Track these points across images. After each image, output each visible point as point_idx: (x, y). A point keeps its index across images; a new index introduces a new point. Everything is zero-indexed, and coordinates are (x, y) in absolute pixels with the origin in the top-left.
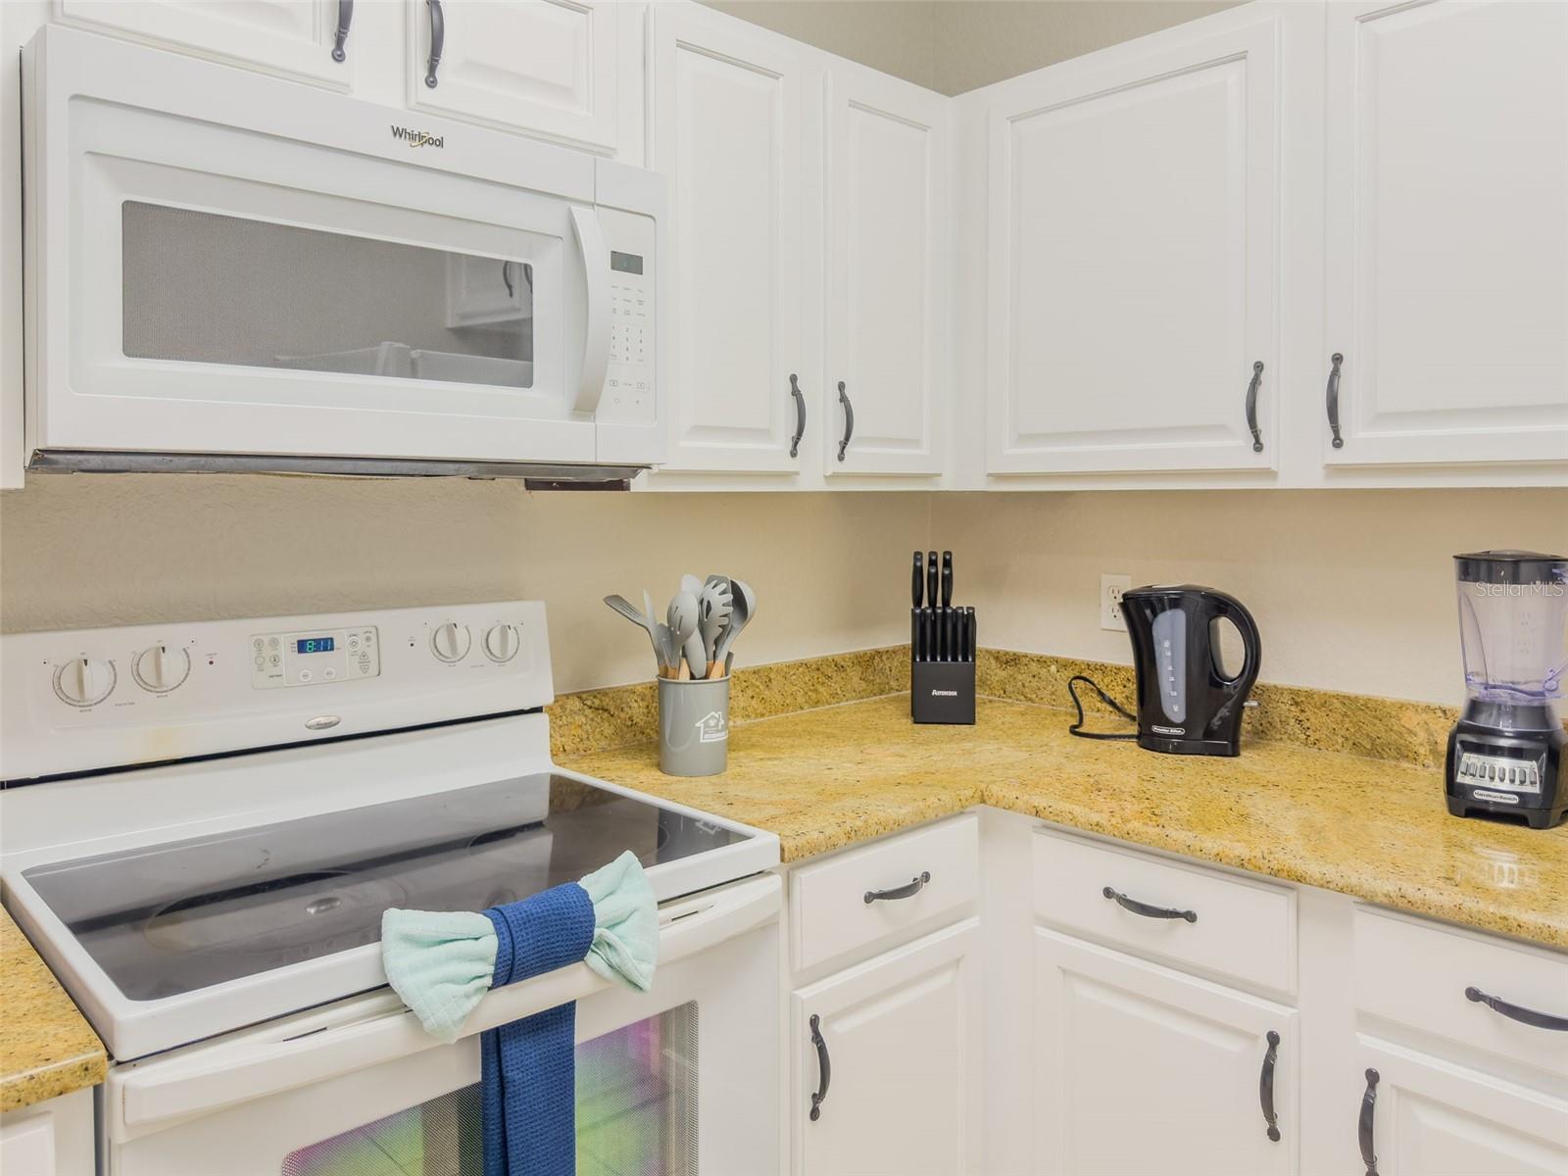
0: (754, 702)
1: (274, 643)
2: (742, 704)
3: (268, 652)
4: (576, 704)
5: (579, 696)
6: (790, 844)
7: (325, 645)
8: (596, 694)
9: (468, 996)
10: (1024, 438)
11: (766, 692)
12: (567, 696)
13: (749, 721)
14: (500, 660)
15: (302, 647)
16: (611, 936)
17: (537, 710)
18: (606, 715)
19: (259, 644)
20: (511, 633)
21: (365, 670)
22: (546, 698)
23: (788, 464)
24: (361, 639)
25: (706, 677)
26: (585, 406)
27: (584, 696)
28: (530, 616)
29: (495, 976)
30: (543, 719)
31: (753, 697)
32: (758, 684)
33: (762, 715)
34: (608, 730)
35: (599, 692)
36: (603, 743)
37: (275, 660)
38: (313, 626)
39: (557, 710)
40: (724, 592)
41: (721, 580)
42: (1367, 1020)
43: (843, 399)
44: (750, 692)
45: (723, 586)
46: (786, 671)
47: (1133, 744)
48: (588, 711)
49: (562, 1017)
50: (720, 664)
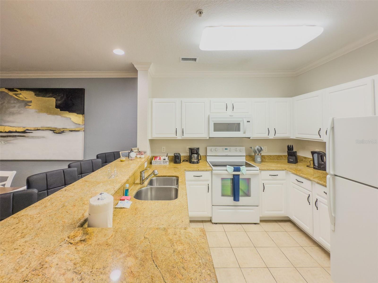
0: (269, 158)
1: (223, 149)
2: (267, 158)
5: (249, 155)
6: (260, 169)
7: (227, 149)
8: (250, 155)
10: (299, 134)
11: (271, 158)
14: (241, 151)
15: (225, 149)
17: (244, 156)
18: (251, 157)
19: (222, 149)
20: (241, 149)
21: (230, 151)
22: (245, 155)
23: (268, 136)
24: (229, 149)
25: (259, 155)
26: (244, 133)
28: (243, 148)
30: (245, 157)
33: (270, 160)
34: (252, 159)
37: (223, 150)
38: (226, 148)
39: (246, 156)
40: (260, 148)
42: (318, 195)
43: (275, 130)
46: (273, 156)
47: (313, 168)
48: (249, 157)
49: (239, 175)
50: (260, 154)
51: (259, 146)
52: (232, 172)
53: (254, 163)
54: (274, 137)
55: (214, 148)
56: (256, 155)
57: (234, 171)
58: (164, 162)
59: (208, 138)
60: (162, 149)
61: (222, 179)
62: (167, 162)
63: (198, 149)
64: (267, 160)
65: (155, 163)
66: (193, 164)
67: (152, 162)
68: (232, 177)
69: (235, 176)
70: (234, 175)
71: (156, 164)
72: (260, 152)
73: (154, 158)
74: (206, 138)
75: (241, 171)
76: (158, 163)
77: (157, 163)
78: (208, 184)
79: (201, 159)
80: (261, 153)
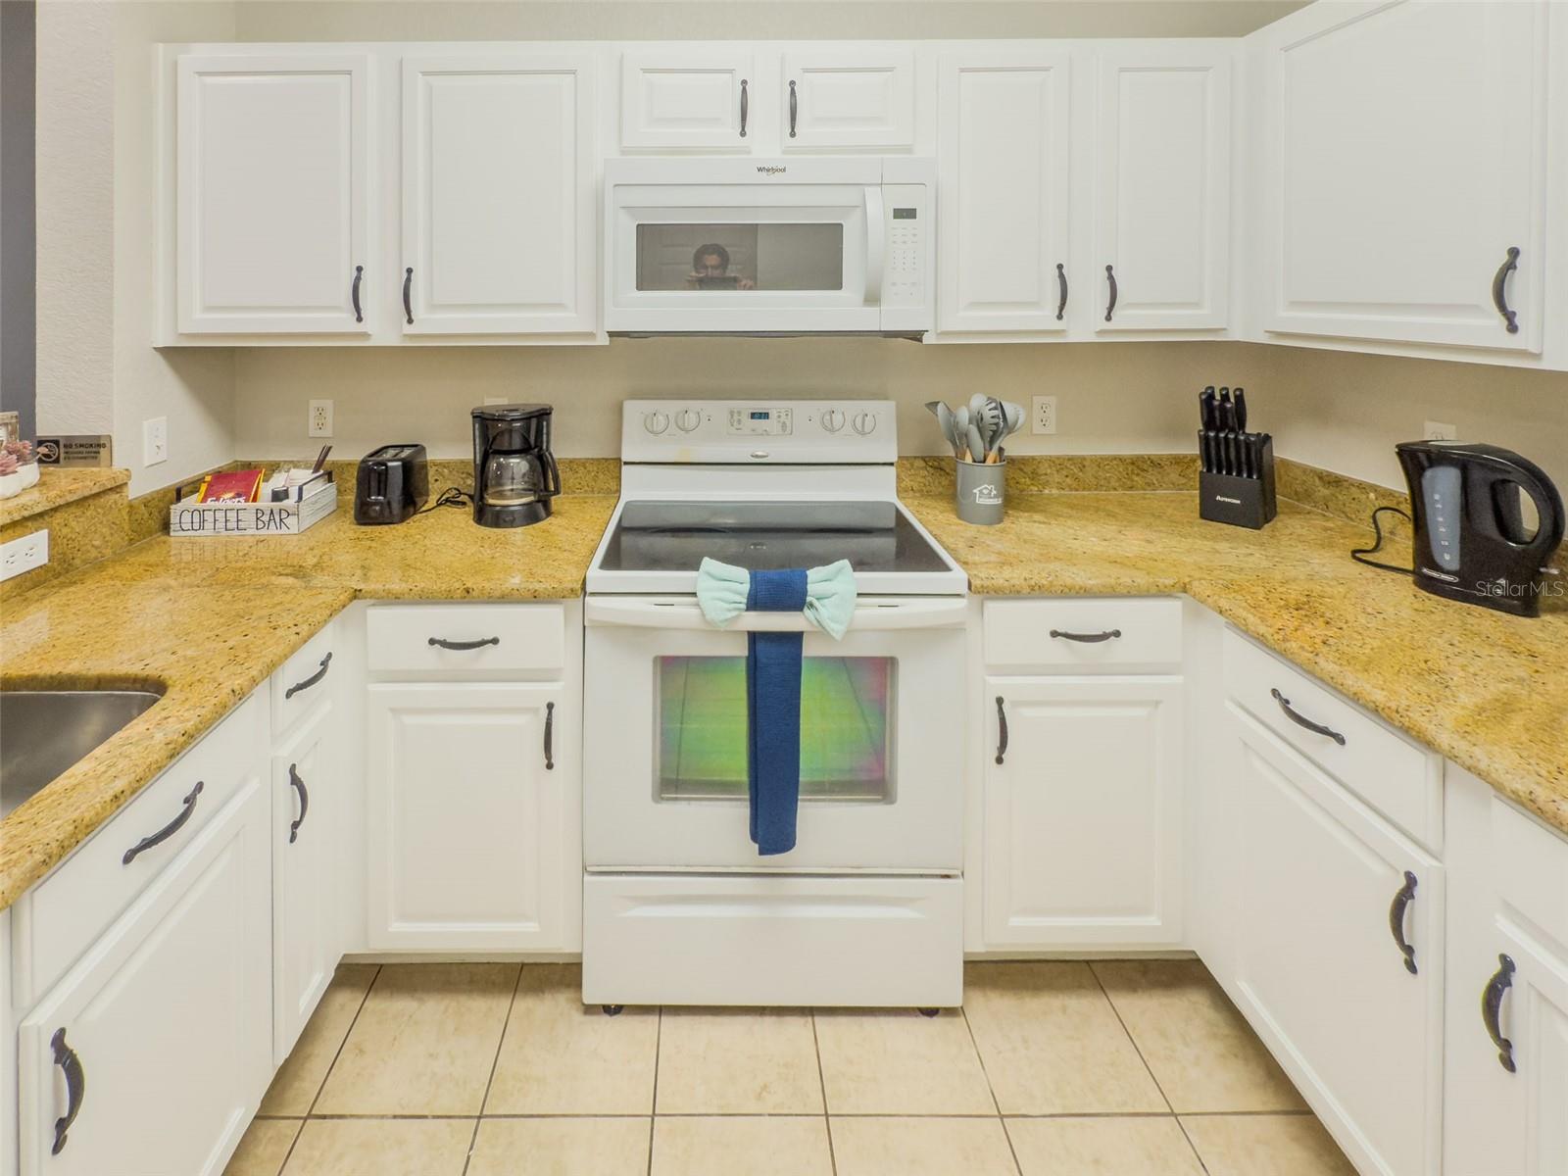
0: (1068, 480)
1: (739, 413)
2: (1057, 480)
3: (736, 417)
4: (922, 464)
5: (923, 459)
6: (972, 580)
7: (765, 416)
8: (934, 459)
9: (729, 610)
10: (1295, 304)
11: (1080, 474)
12: (915, 457)
13: (1063, 492)
14: (863, 433)
15: (753, 416)
16: (816, 603)
17: (892, 464)
18: (942, 473)
19: (732, 413)
20: (868, 419)
21: (784, 430)
22: (894, 459)
23: (1058, 325)
24: (783, 415)
25: (984, 462)
26: (872, 300)
27: (927, 459)
28: (883, 412)
29: (747, 604)
30: (892, 470)
31: (1067, 476)
32: (1072, 467)
33: (1077, 490)
34: (945, 482)
35: (938, 457)
36: (941, 489)
37: (739, 421)
38: (759, 406)
39: (902, 464)
40: (995, 408)
41: (994, 401)
42: (1515, 914)
43: (1112, 278)
44: (1065, 473)
45: (993, 405)
46: (1101, 462)
48: (929, 469)
49: (795, 638)
50: (993, 454)
51: (991, 400)
52: (734, 613)
53: (953, 518)
54: (1102, 332)
55: (673, 407)
56: (969, 459)
57: (755, 603)
58: (266, 518)
59: (603, 340)
60: (312, 413)
61: (667, 665)
62: (284, 515)
63: (543, 414)
64: (1055, 491)
65: (196, 519)
66: (497, 525)
67: (174, 519)
68: (741, 650)
69: (760, 646)
70: (754, 637)
71: (202, 527)
72: (992, 441)
73: (210, 485)
74: (591, 335)
75: (811, 605)
76: (220, 525)
77: (209, 525)
78: (550, 706)
79: (557, 491)
80: (1001, 450)
